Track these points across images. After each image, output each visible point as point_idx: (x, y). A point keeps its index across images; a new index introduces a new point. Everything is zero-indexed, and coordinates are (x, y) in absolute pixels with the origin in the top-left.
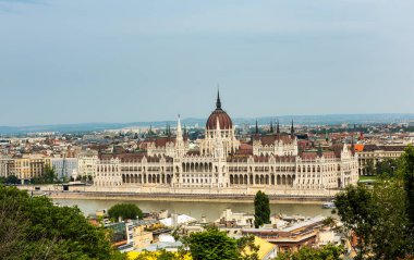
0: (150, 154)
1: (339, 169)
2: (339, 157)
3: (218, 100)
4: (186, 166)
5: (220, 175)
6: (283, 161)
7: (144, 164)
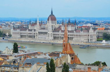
0: (29, 28)
1: (88, 36)
2: (89, 31)
3: (52, 11)
4: (40, 33)
5: (50, 36)
6: (70, 32)
7: (27, 32)
